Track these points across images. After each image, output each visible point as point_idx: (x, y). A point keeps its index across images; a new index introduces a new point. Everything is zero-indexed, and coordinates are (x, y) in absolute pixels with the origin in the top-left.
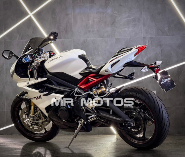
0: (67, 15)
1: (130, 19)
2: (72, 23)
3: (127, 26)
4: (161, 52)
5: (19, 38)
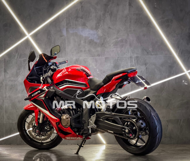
0: (61, 36)
1: (118, 40)
2: (65, 44)
3: (115, 47)
4: (146, 70)
5: (17, 57)
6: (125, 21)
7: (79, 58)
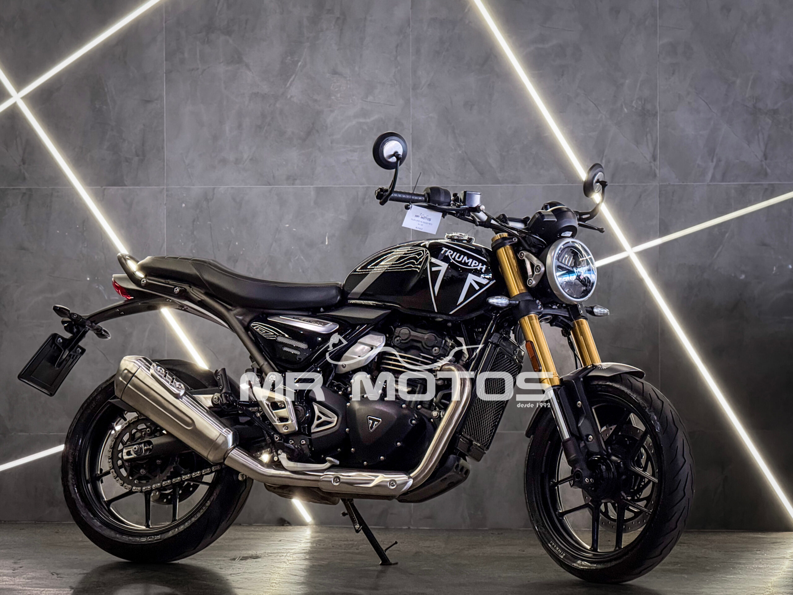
0: (147, 102)
2: (162, 131)
6: (397, 46)
7: (214, 189)
